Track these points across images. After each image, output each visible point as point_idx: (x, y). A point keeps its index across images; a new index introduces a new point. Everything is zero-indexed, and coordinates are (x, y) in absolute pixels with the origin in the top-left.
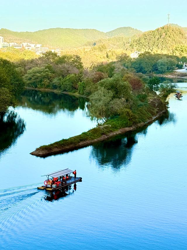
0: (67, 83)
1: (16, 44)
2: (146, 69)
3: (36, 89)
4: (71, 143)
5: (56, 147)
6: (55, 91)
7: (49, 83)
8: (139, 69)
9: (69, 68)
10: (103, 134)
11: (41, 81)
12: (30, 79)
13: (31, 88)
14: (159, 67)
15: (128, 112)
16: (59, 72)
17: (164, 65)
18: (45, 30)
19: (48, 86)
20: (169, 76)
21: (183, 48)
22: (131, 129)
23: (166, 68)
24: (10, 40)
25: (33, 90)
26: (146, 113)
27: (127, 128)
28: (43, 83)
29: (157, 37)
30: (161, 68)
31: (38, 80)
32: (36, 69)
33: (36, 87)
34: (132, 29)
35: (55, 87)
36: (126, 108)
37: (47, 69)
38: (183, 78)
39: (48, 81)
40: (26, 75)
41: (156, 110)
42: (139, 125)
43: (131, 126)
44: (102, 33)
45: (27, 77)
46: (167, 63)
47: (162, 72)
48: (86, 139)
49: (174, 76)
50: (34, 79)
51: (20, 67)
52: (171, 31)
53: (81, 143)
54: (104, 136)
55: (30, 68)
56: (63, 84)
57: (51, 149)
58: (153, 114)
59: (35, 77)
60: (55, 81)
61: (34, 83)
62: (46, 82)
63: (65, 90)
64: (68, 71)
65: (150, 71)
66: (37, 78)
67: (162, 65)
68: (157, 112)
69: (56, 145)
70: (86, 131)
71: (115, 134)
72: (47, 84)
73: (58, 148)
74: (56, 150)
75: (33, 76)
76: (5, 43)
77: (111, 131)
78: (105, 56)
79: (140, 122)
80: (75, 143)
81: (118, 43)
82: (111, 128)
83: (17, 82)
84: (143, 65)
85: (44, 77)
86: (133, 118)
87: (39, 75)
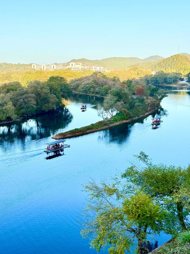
0: (103, 90)
1: (88, 67)
2: (160, 81)
3: (87, 94)
4: (81, 131)
5: (69, 134)
6: (97, 95)
7: (94, 90)
8: (155, 82)
9: (106, 81)
10: (105, 125)
11: (89, 89)
12: (83, 88)
13: (84, 94)
14: (168, 80)
15: (124, 111)
16: (100, 84)
17: (171, 79)
18: (107, 59)
19: (93, 93)
20: (174, 86)
21: (186, 68)
22: (128, 121)
23: (172, 80)
24: (86, 65)
25: (85, 95)
26: (141, 111)
27: (125, 121)
28: (90, 90)
29: (171, 61)
30: (169, 80)
31: (87, 89)
32: (87, 82)
33: (87, 93)
34: (159, 56)
35: (97, 93)
36: (124, 108)
37: (93, 82)
38: (182, 86)
39: (93, 89)
40: (81, 86)
41: (149, 109)
42: (134, 119)
43: (127, 120)
44: (141, 60)
45: (81, 87)
46: (173, 78)
47: (170, 83)
48: (92, 128)
49: (177, 86)
50: (85, 88)
51: (79, 81)
52: (180, 57)
53: (88, 131)
54: (106, 126)
55: (84, 82)
56: (101, 91)
57: (65, 135)
58: (147, 111)
59: (86, 87)
60: (97, 89)
61: (86, 90)
62: (92, 90)
63: (102, 95)
64: (105, 83)
65: (162, 83)
66: (87, 88)
67: (170, 79)
68: (150, 110)
69: (69, 133)
70: (94, 123)
71: (115, 125)
72: (93, 91)
73: (70, 134)
74: (69, 135)
75: (85, 86)
76: (83, 67)
77: (112, 123)
78: (137, 73)
79: (135, 117)
80: (83, 131)
81: (149, 66)
82: (112, 121)
83: (67, 91)
84: (158, 79)
85: (91, 87)
86: (128, 115)
87: (88, 86)
